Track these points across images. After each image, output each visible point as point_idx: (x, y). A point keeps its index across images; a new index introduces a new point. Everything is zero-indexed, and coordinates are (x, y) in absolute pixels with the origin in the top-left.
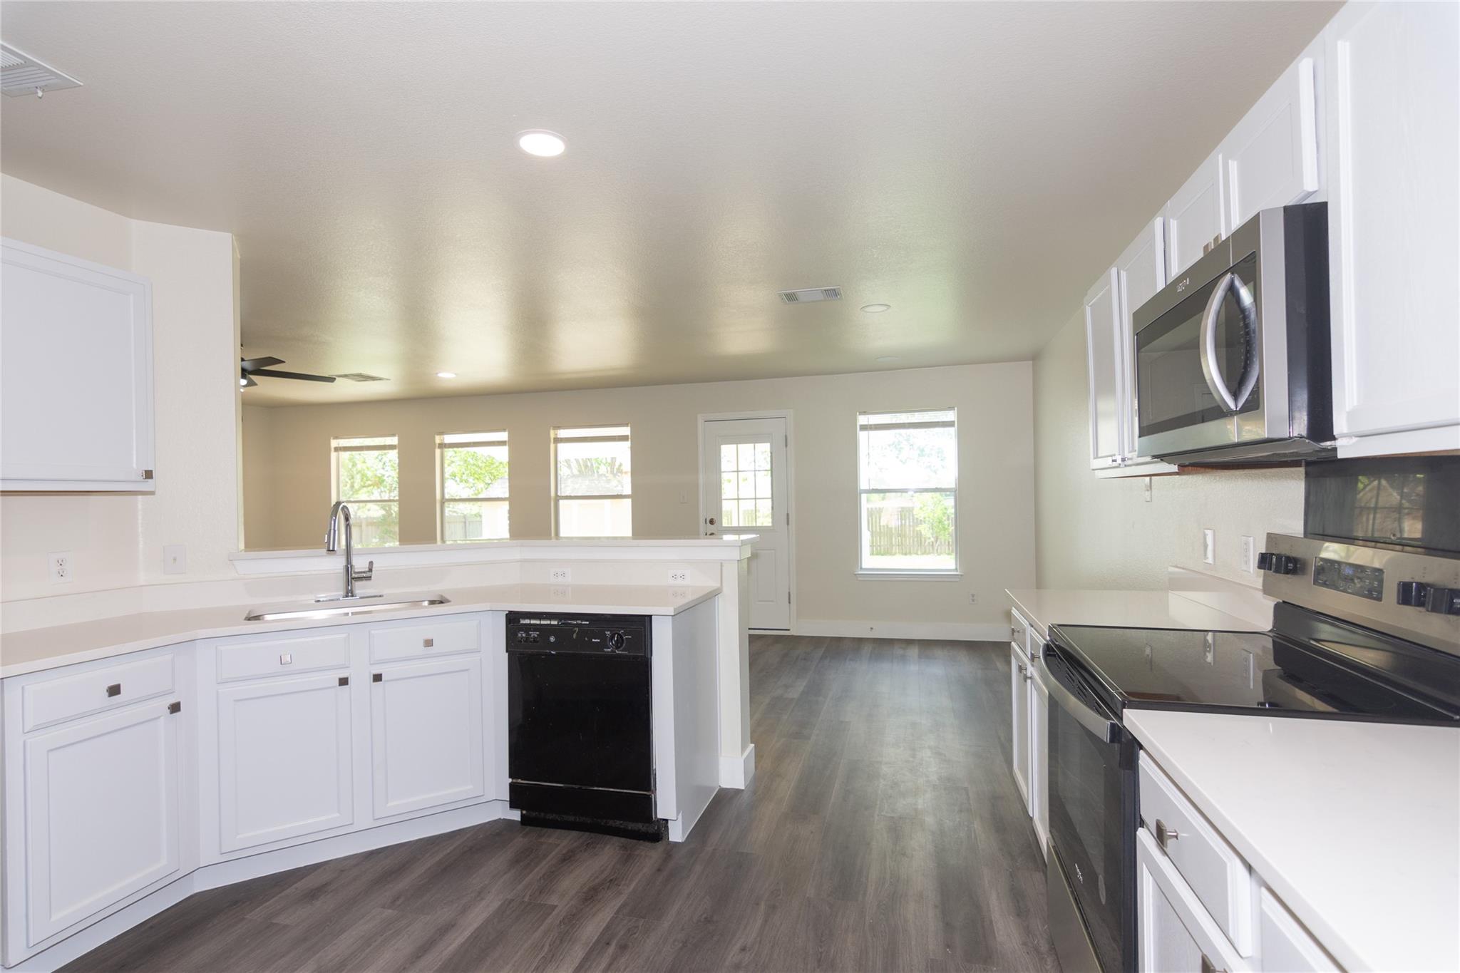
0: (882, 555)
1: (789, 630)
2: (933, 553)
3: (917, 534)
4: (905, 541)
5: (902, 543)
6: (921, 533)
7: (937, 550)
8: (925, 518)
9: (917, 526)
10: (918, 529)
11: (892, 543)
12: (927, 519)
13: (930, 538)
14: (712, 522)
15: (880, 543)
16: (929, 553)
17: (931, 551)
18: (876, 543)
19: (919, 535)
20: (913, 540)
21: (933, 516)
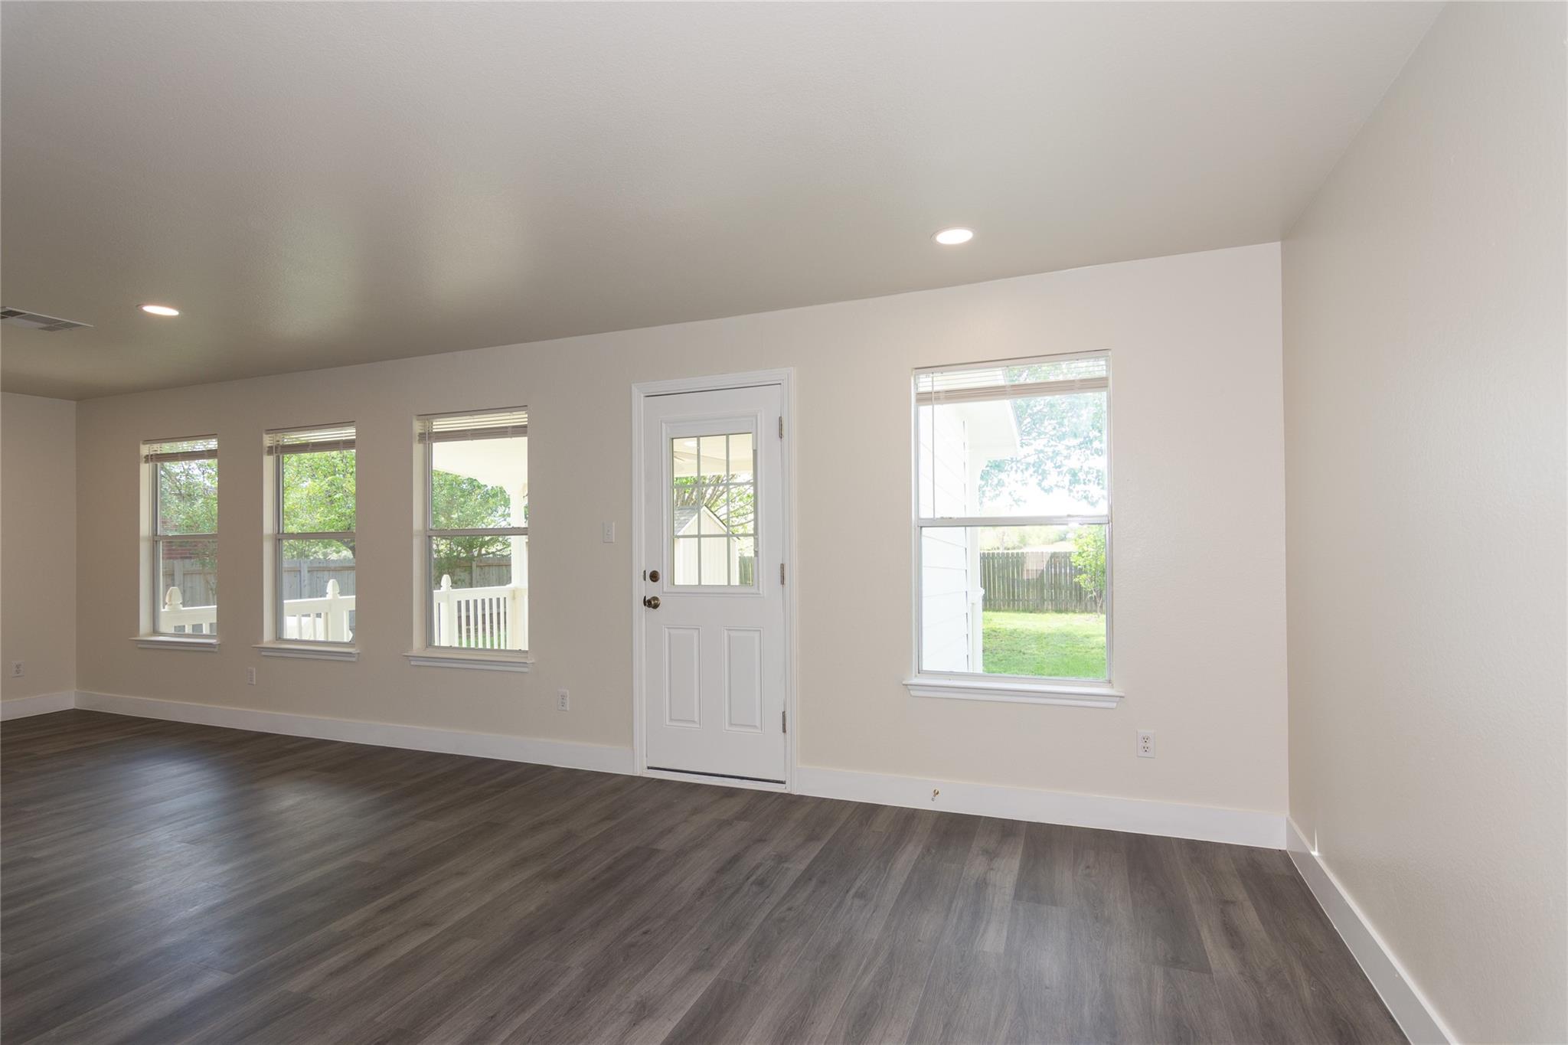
0: (1031, 612)
1: (782, 783)
2: (1096, 611)
3: (1076, 586)
4: (1061, 593)
5: (1056, 598)
6: (1080, 585)
7: (1101, 607)
8: (1085, 566)
9: (1076, 577)
10: (1077, 580)
11: (1043, 597)
12: (1088, 567)
13: (1091, 592)
14: (654, 577)
15: (1028, 597)
16: (1091, 612)
17: (1094, 608)
18: (1024, 597)
19: (1078, 588)
20: (1071, 594)
21: (1097, 564)
